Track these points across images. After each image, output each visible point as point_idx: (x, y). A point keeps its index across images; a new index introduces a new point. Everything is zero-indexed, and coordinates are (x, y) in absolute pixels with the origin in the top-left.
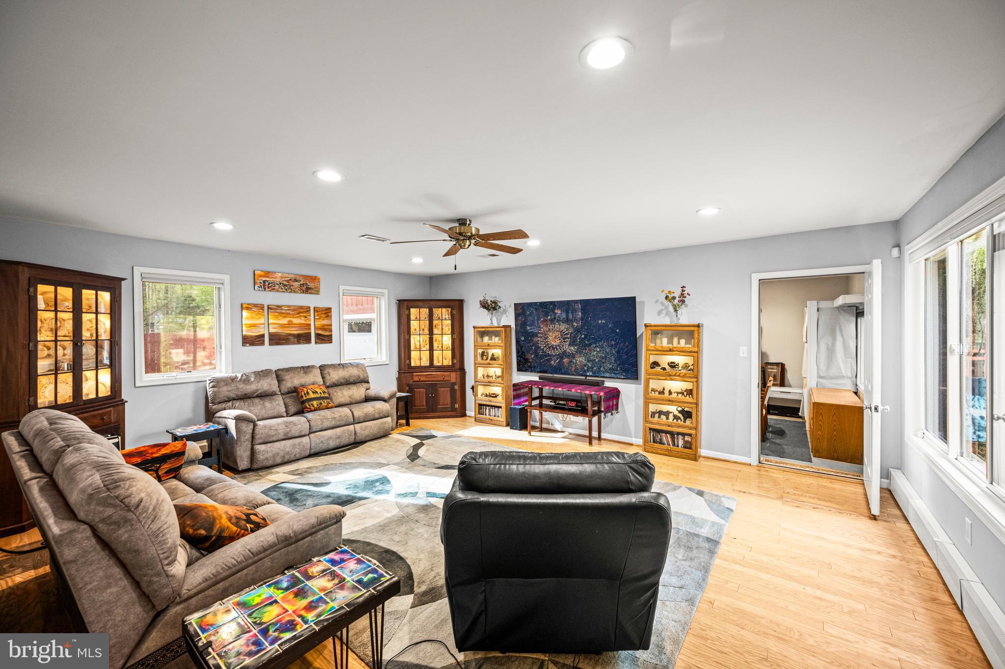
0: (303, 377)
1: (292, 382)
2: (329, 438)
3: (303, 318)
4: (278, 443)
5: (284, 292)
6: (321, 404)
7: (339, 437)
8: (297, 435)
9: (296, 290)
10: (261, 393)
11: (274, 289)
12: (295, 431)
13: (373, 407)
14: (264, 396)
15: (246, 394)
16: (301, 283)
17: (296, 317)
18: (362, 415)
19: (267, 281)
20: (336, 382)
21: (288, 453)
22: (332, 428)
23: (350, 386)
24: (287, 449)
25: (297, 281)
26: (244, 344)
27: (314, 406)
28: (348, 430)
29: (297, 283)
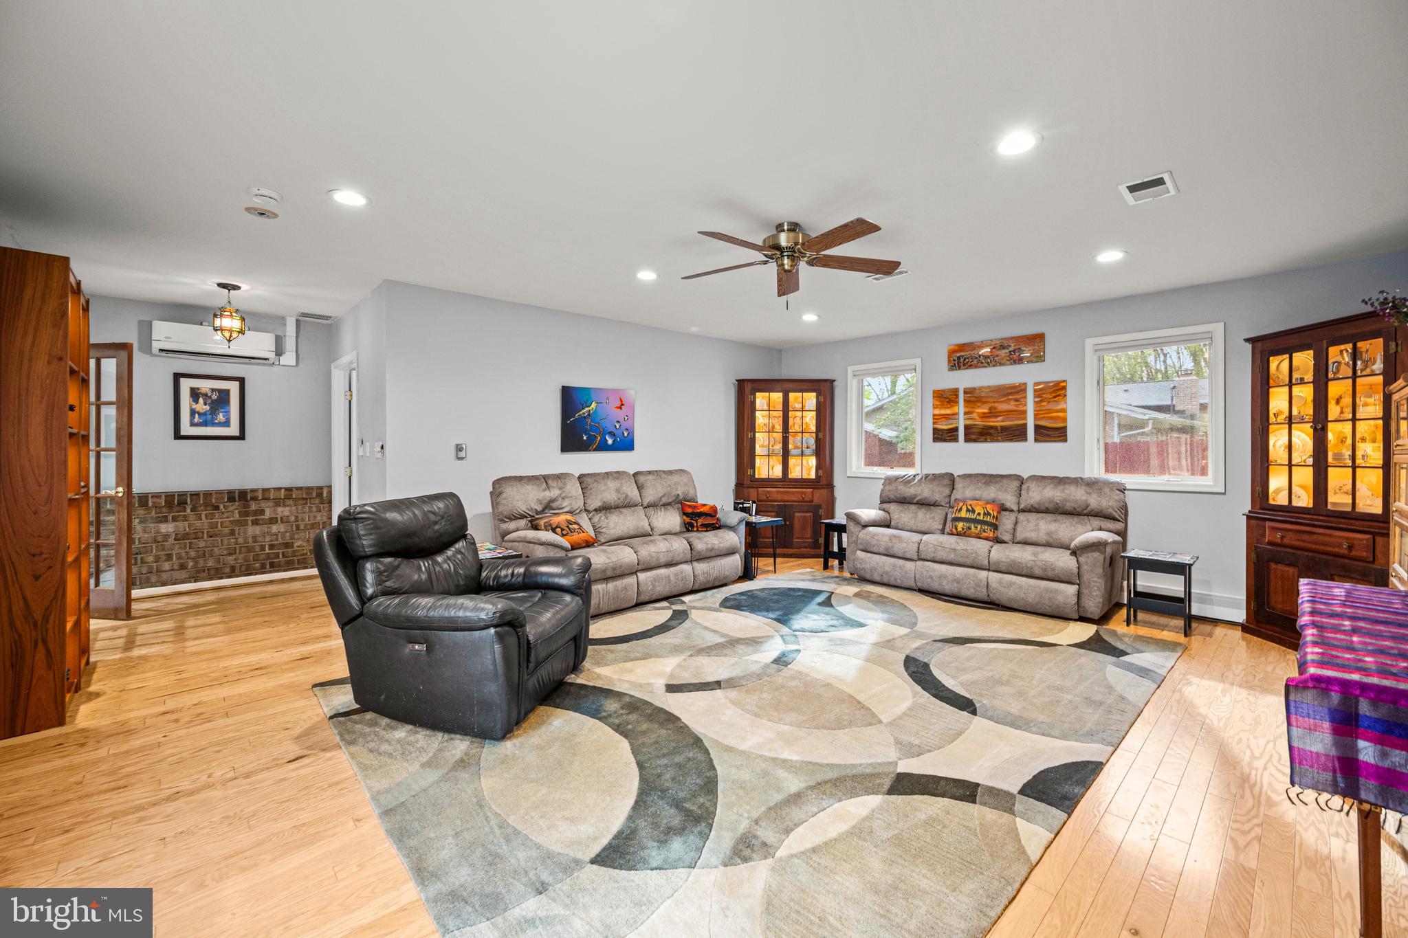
0: (980, 488)
1: (964, 493)
2: (942, 576)
3: (1013, 403)
4: (878, 556)
5: (985, 367)
6: (970, 528)
7: (958, 581)
8: (900, 555)
9: (1003, 362)
10: (920, 500)
11: (971, 365)
12: (898, 548)
13: (1034, 554)
14: (924, 504)
15: (905, 498)
16: (1011, 349)
17: (1001, 402)
18: (1004, 559)
19: (962, 356)
20: (1037, 506)
21: (887, 573)
22: (951, 564)
23: (1060, 517)
24: (886, 568)
25: (1004, 348)
26: (936, 439)
27: (956, 529)
28: (975, 576)
29: (1004, 351)
